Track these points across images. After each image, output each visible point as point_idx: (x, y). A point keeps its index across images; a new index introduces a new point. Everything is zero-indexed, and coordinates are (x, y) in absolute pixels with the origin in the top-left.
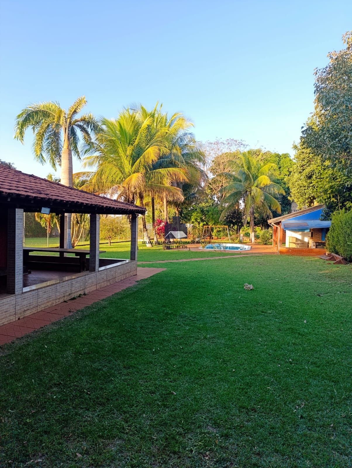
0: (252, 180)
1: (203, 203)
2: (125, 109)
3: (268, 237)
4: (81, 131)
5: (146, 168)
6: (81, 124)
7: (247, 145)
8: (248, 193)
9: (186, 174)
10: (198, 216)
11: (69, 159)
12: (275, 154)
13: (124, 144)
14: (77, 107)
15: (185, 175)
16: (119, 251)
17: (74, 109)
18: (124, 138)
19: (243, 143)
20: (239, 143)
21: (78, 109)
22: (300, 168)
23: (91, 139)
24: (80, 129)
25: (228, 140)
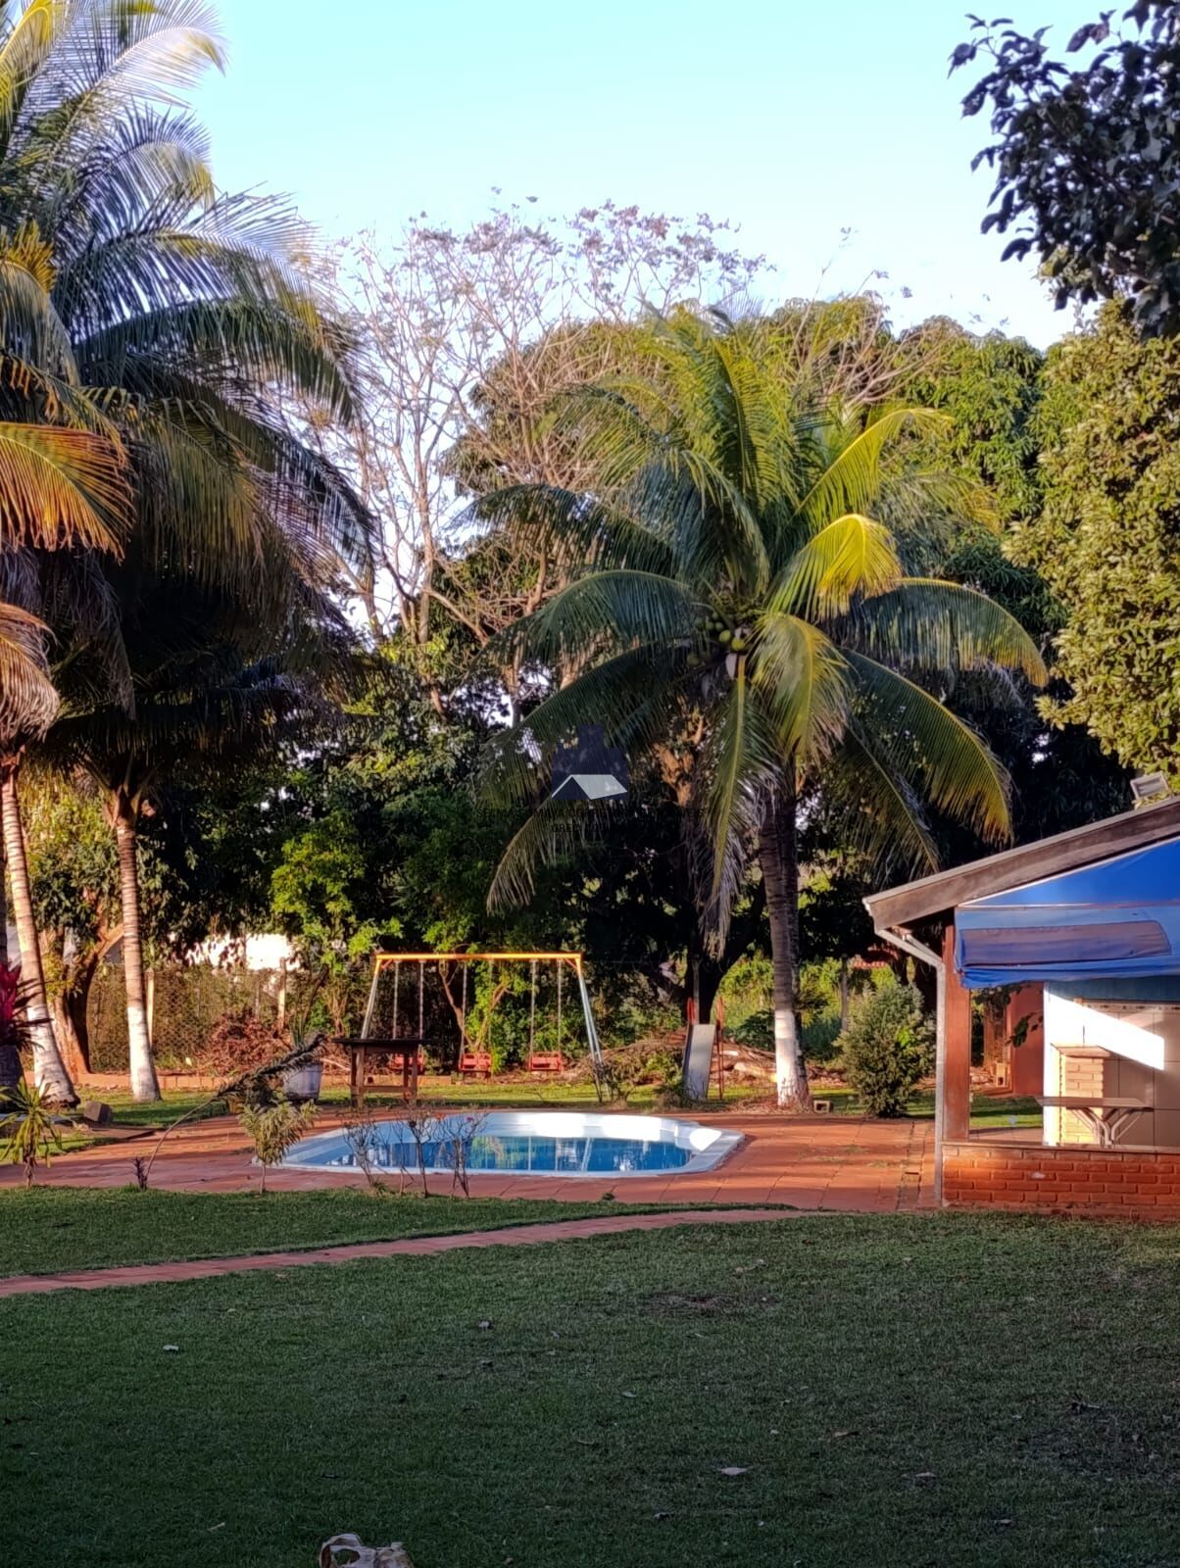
0: (763, 562)
1: (381, 756)
3: (910, 1050)
7: (751, 265)
8: (731, 662)
9: (91, 481)
10: (331, 870)
12: (995, 339)
15: (78, 484)
19: (723, 242)
20: (685, 240)
22: (1112, 451)
25: (591, 215)
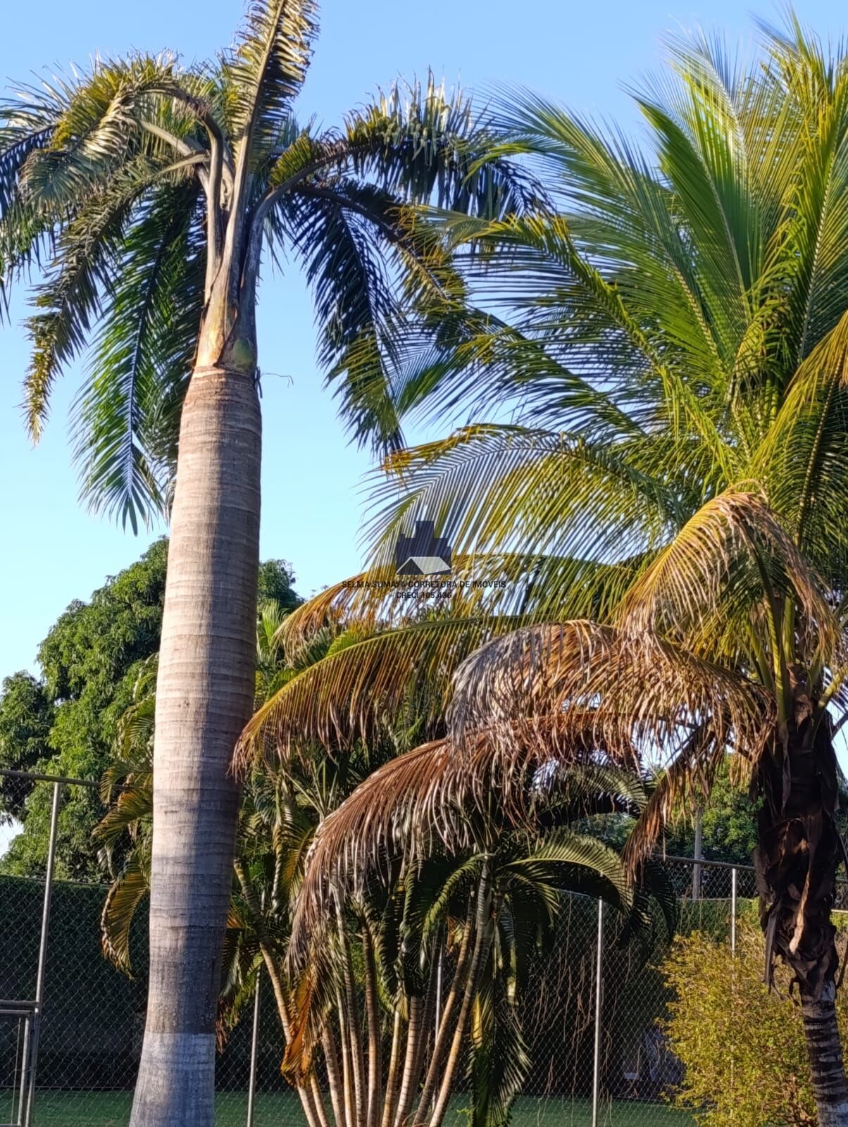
2: (778, 39)
13: (720, 291)
14: (279, 31)
18: (721, 240)
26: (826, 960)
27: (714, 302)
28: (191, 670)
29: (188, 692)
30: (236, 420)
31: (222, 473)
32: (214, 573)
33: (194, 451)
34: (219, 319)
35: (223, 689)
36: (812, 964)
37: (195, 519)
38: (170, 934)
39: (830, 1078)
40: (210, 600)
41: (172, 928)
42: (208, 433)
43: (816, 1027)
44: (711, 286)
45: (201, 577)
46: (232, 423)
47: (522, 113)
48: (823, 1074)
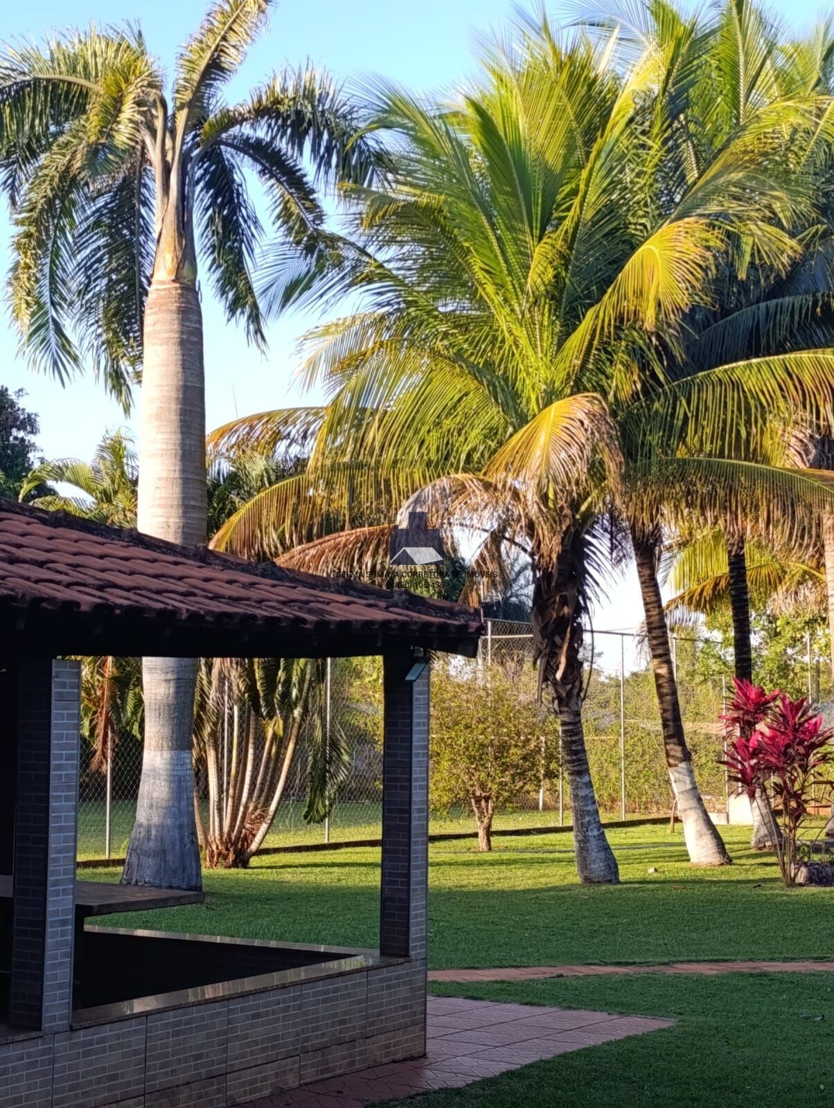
2: (529, 22)
4: (262, 172)
5: (644, 366)
6: (261, 132)
11: (182, 343)
13: (511, 229)
14: (224, 38)
16: (504, 885)
17: (208, 55)
18: (514, 194)
21: (232, 51)
23: (320, 217)
24: (259, 167)
26: (577, 684)
27: (507, 236)
28: (170, 502)
29: (168, 517)
30: (191, 322)
31: (184, 360)
32: (182, 433)
33: (162, 344)
34: (172, 245)
35: (193, 515)
36: (569, 687)
37: (165, 394)
38: (164, 685)
39: (579, 760)
40: (180, 452)
41: (166, 680)
42: (171, 331)
43: (570, 728)
44: (505, 225)
45: (173, 436)
46: (188, 324)
47: (378, 97)
48: (574, 757)
